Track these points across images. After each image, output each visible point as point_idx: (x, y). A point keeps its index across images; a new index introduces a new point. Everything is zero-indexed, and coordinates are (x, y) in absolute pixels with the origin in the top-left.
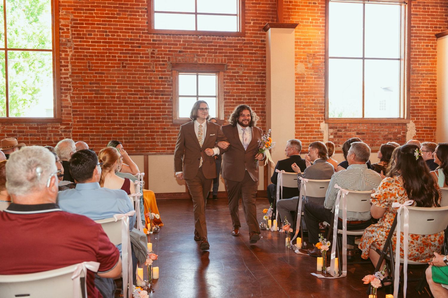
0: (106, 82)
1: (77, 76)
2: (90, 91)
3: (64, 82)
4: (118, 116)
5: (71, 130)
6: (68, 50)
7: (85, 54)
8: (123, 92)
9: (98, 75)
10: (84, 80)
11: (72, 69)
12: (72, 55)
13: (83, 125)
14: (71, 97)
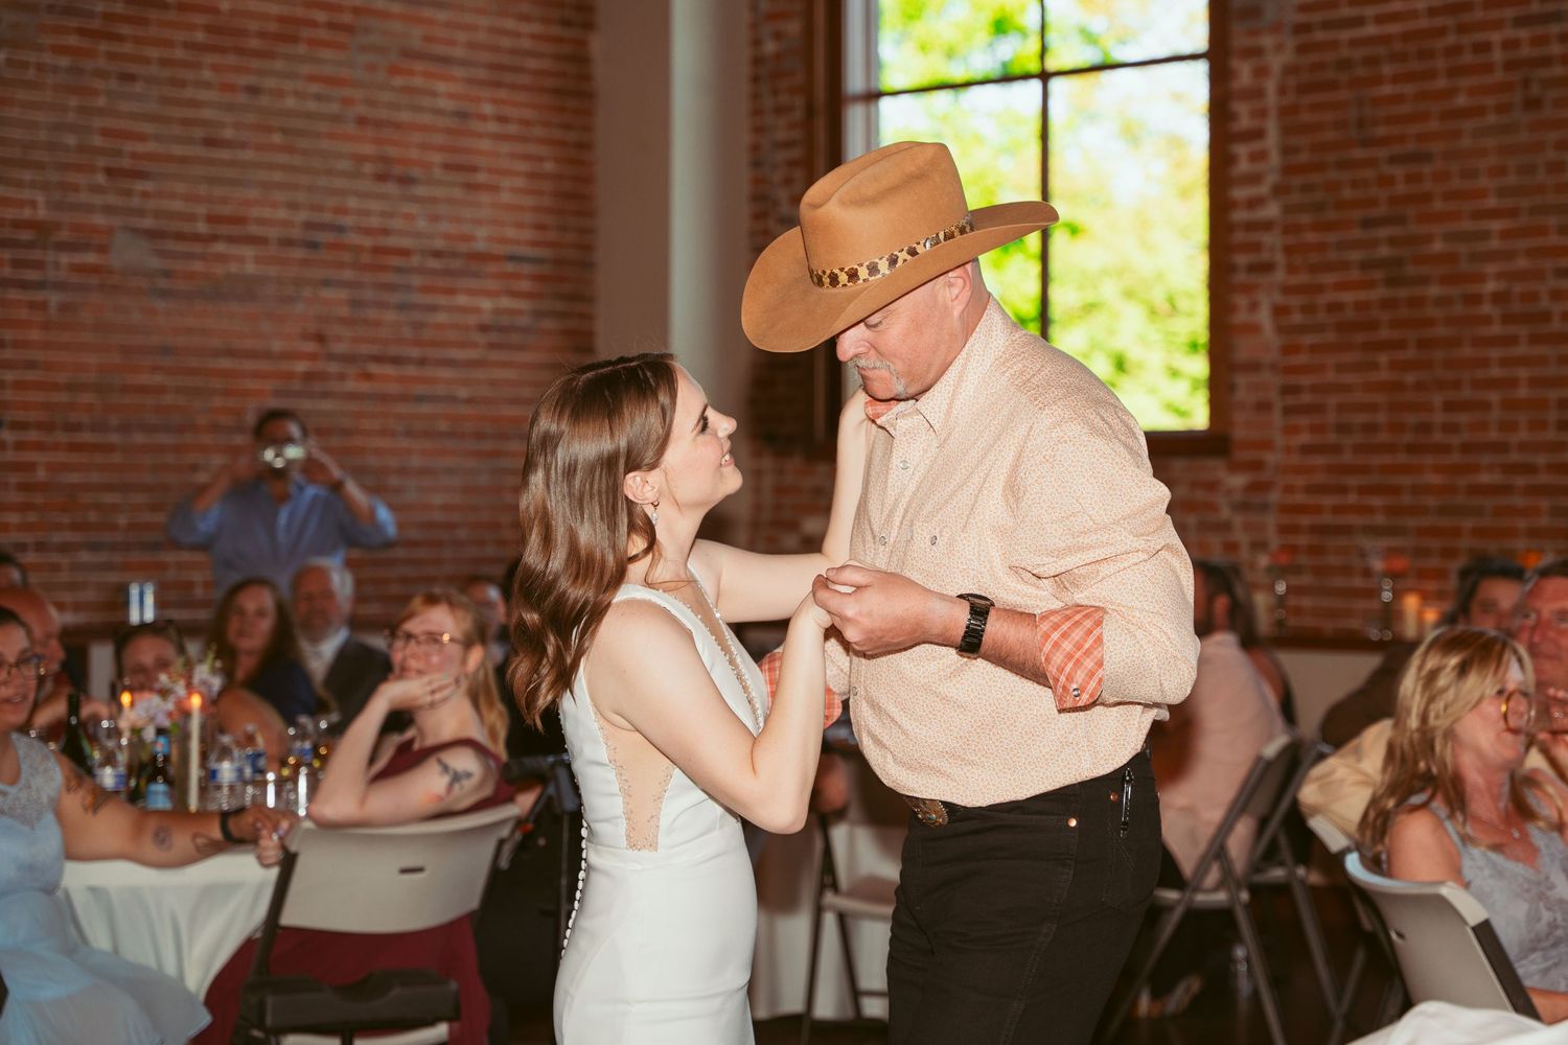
0: (1438, 205)
1: (1307, 188)
2: (1365, 266)
3: (1251, 226)
4: (1495, 415)
5: (1274, 497)
6: (1267, 41)
7: (1345, 52)
8: (1522, 263)
9: (1399, 171)
10: (1340, 205)
11: (1286, 151)
12: (1289, 70)
13: (1330, 469)
14: (1279, 311)
